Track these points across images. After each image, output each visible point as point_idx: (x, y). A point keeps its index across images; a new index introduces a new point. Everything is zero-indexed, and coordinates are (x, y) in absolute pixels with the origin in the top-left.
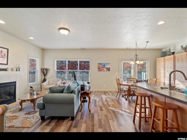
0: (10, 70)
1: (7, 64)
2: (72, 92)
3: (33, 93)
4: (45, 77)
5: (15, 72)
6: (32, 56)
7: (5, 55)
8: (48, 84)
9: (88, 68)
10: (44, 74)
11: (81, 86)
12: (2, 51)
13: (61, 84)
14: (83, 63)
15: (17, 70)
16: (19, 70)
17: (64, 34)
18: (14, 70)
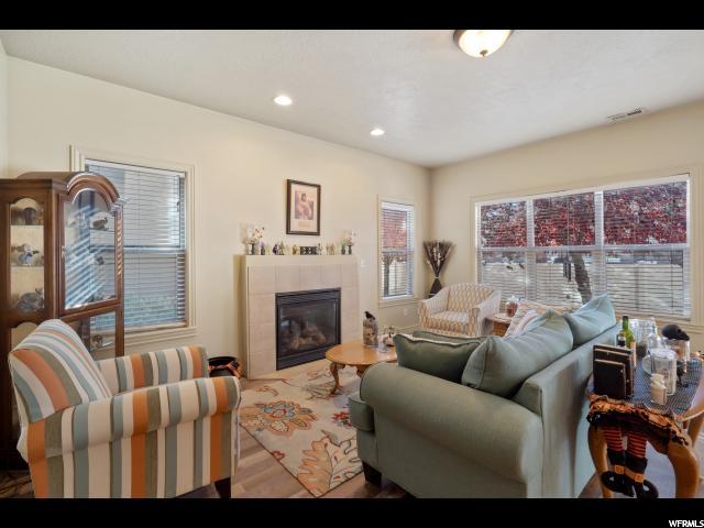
0: (324, 251)
1: (318, 234)
2: (515, 391)
3: (372, 339)
4: (437, 275)
5: (338, 258)
6: (392, 200)
7: (312, 206)
8: (445, 303)
9: (673, 228)
10: (436, 262)
11: (597, 354)
12: (304, 195)
13: (502, 310)
14: (634, 207)
15: (343, 252)
16: (350, 252)
17: (483, 53)
18: (336, 250)
